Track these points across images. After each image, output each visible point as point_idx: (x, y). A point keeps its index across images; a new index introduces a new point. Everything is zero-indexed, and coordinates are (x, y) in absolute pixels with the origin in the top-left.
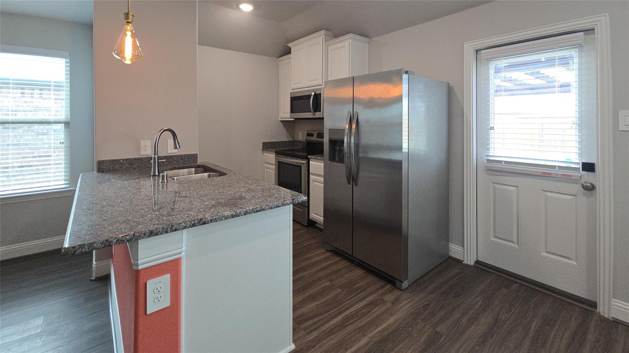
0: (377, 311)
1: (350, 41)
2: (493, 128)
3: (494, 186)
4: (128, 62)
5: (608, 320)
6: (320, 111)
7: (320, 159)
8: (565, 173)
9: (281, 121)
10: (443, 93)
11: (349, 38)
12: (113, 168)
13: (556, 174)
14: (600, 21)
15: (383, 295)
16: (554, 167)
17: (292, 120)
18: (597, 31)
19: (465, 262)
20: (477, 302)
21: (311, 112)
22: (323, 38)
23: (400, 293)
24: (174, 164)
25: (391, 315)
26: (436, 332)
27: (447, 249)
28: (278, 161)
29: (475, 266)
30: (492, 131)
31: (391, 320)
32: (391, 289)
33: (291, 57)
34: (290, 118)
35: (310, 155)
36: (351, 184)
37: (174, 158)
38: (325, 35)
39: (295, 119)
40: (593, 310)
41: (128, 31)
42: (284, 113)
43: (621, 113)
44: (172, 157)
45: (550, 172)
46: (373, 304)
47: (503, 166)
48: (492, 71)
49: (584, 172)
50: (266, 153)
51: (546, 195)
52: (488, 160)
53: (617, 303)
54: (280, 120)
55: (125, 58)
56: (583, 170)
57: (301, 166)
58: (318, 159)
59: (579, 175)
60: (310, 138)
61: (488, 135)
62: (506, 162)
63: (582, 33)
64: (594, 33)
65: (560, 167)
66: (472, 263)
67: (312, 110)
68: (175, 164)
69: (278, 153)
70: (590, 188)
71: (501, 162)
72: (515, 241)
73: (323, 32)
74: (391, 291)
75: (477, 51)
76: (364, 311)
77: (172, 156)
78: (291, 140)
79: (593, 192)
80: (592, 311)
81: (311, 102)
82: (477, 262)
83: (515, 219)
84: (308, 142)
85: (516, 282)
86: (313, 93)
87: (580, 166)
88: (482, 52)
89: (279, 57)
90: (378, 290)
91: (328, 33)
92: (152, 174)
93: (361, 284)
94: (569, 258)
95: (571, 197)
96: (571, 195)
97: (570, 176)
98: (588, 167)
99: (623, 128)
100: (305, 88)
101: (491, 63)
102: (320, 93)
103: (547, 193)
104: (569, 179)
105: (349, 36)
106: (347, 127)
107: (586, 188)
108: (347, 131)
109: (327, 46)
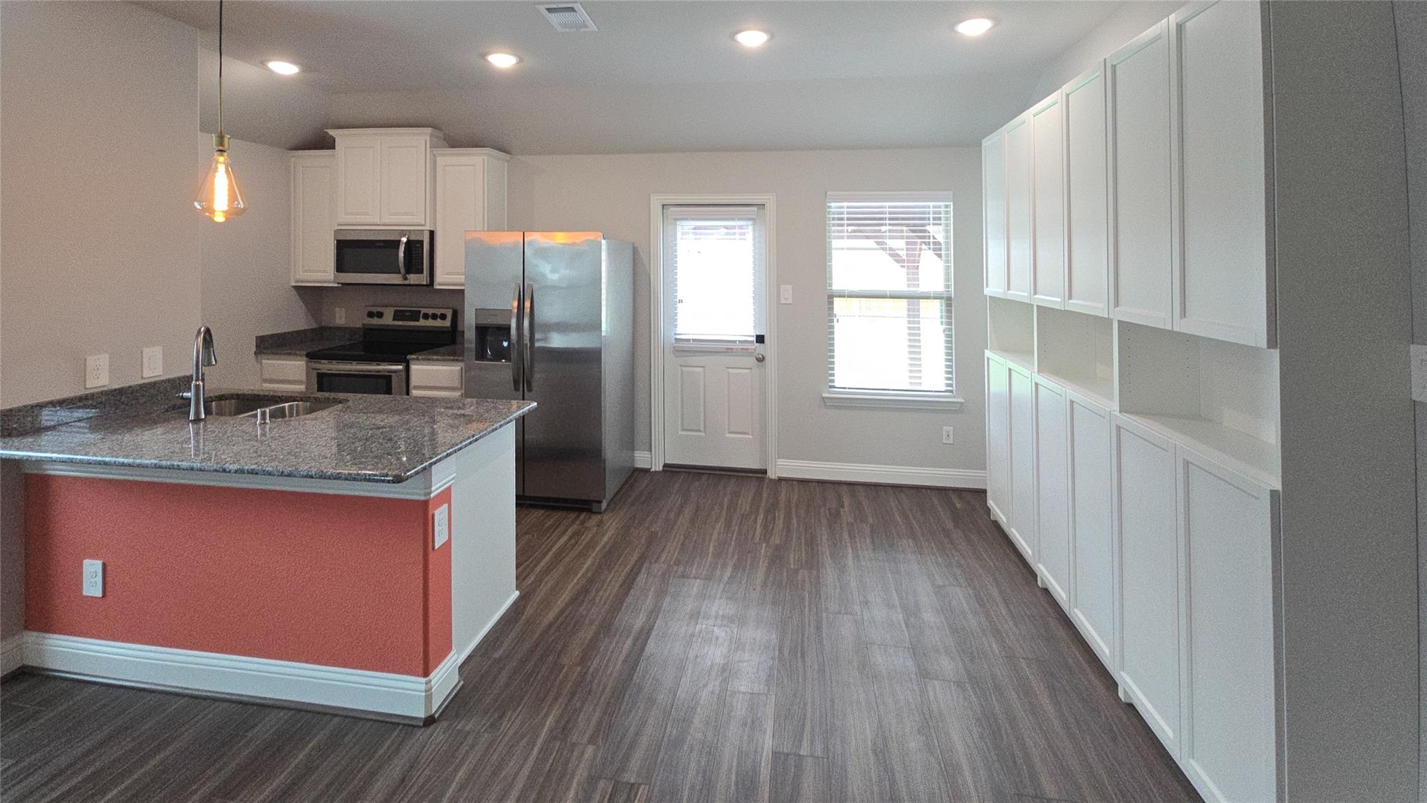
0: (586, 538)
1: (486, 158)
2: (681, 301)
3: (682, 370)
4: (219, 218)
5: (775, 480)
6: (422, 273)
7: (437, 360)
8: (729, 347)
9: (296, 288)
10: (629, 254)
11: (485, 154)
12: (33, 423)
13: (737, 349)
14: (769, 199)
15: (583, 523)
16: (735, 342)
17: (336, 285)
18: (767, 206)
19: (653, 470)
20: (677, 500)
21: (400, 273)
22: (426, 141)
23: (599, 517)
24: (160, 399)
25: (603, 535)
26: (652, 532)
27: (632, 459)
28: (318, 374)
29: (663, 470)
30: (679, 305)
31: (605, 539)
32: (587, 516)
33: (334, 155)
34: (334, 282)
35: (411, 354)
36: (521, 388)
37: (159, 388)
38: (431, 135)
39: (342, 284)
40: (763, 476)
41: (221, 163)
42: (306, 271)
43: (782, 287)
44: (154, 385)
45: (731, 347)
46: (577, 534)
47: (692, 345)
48: (679, 235)
49: (757, 344)
50: (265, 359)
51: (728, 372)
52: (676, 339)
53: (781, 462)
54: (294, 284)
55: (212, 212)
56: (757, 342)
57: (391, 376)
58: (433, 360)
59: (753, 347)
60: (375, 321)
61: (676, 309)
62: (694, 340)
63: (755, 209)
64: (764, 208)
65: (740, 341)
66: (661, 469)
67: (403, 270)
68: (162, 399)
69: (312, 356)
70: (761, 360)
71: (688, 340)
72: (702, 429)
73: (429, 130)
74: (590, 518)
75: (663, 205)
76: (573, 541)
77: (155, 383)
78: (314, 326)
79: (764, 362)
80: (763, 478)
81: (401, 254)
82: (665, 465)
83: (702, 400)
84: (366, 329)
85: (704, 474)
86: (404, 240)
87: (754, 339)
88: (672, 209)
89: (293, 149)
90: (573, 522)
91: (437, 133)
92: (192, 417)
93: (549, 523)
94: (744, 433)
95: (748, 371)
96: (747, 369)
97: (748, 349)
98: (760, 339)
99: (783, 301)
100: (379, 225)
101: (678, 223)
102: (421, 239)
103: (730, 370)
104: (745, 352)
105: (487, 151)
106: (515, 305)
107: (758, 360)
108: (515, 312)
109: (432, 155)
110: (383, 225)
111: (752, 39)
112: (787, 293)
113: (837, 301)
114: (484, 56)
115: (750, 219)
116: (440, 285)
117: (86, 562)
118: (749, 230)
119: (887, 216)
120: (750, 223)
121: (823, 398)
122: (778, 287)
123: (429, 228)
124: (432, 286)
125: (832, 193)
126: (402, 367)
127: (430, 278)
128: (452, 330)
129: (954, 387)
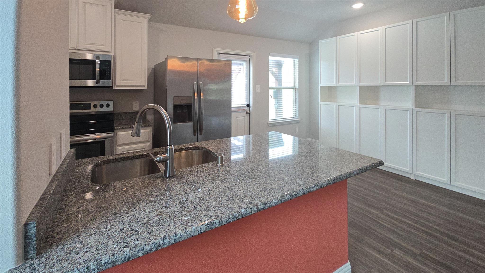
1: (147, 19)
13: (241, 110)
14: (253, 54)
16: (240, 107)
18: (252, 56)
21: (95, 79)
22: (112, 3)
36: (197, 134)
45: (239, 109)
49: (247, 107)
57: (104, 141)
63: (246, 57)
65: (242, 107)
75: (217, 53)
79: (249, 114)
81: (97, 69)
87: (246, 105)
95: (243, 118)
97: (245, 109)
98: (248, 105)
99: (257, 91)
100: (76, 50)
102: (110, 60)
103: (237, 118)
105: (149, 16)
106: (196, 94)
107: (247, 113)
108: (196, 98)
109: (114, 12)
110: (78, 50)
112: (258, 88)
115: (245, 61)
116: (117, 87)
118: (244, 65)
120: (245, 62)
121: (268, 124)
122: (256, 86)
123: (112, 54)
124: (112, 87)
125: (270, 53)
126: (112, 134)
127: (114, 82)
128: (114, 112)
129: (298, 115)
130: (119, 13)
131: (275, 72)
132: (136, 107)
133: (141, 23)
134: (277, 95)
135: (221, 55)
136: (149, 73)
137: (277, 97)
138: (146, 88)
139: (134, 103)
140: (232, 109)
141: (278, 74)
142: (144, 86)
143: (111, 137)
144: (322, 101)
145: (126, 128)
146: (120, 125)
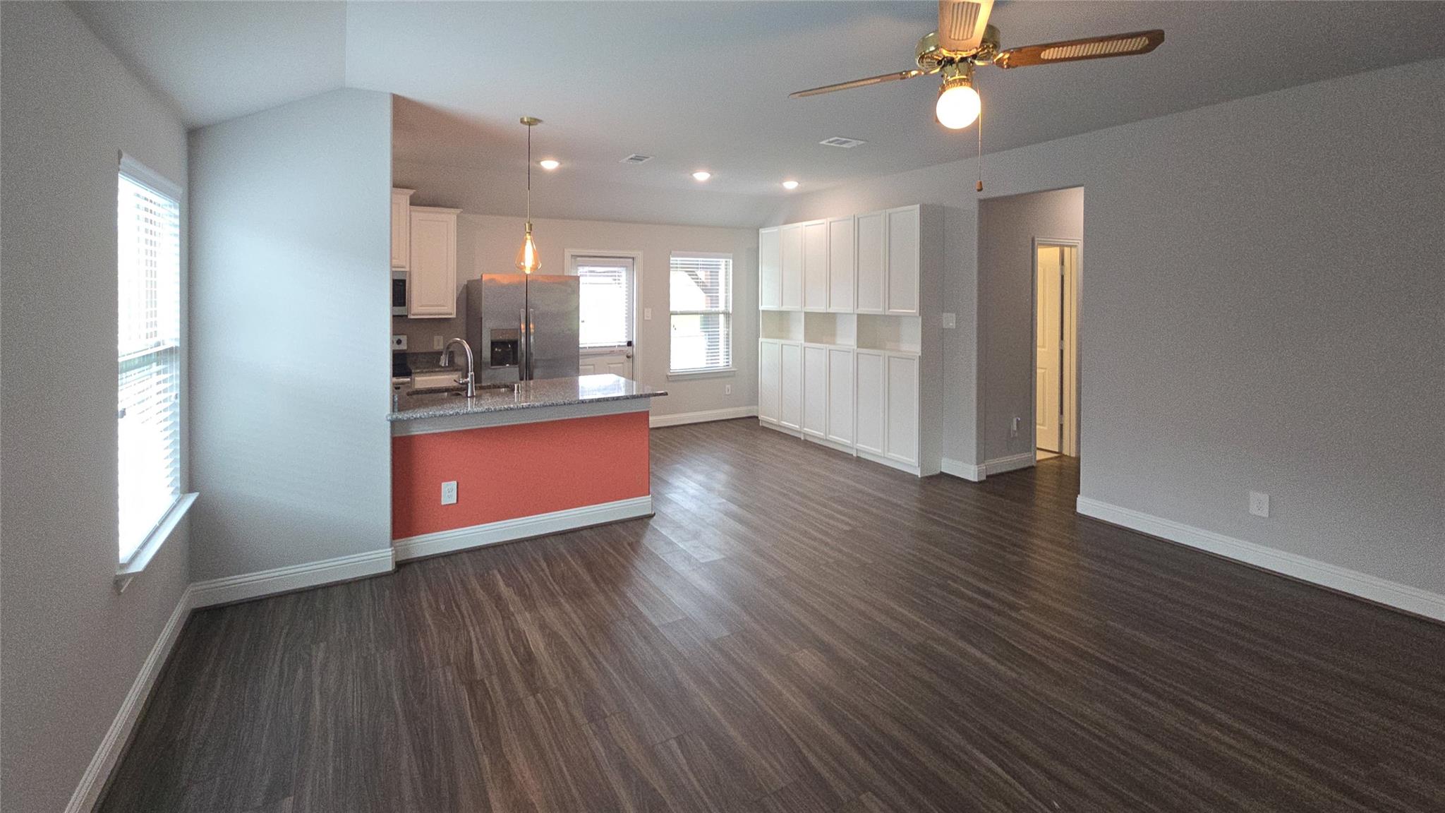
1: (456, 216)
6: (405, 305)
7: (440, 371)
8: (611, 349)
11: (456, 213)
13: (616, 351)
14: (638, 254)
16: (615, 346)
18: (637, 258)
22: (407, 199)
38: (410, 195)
43: (646, 310)
45: (613, 350)
51: (609, 366)
56: (628, 346)
58: (435, 372)
59: (625, 349)
62: (589, 347)
63: (628, 260)
64: (635, 260)
65: (619, 346)
70: (630, 357)
75: (572, 257)
79: (632, 358)
87: (626, 344)
95: (621, 365)
96: (619, 363)
97: (623, 350)
98: (630, 344)
99: (646, 318)
101: (579, 268)
102: (403, 278)
104: (621, 352)
105: (458, 211)
106: (523, 326)
107: (628, 357)
108: (523, 331)
109: (410, 211)
111: (702, 176)
112: (648, 314)
113: (672, 316)
114: (538, 162)
115: (624, 267)
116: (413, 315)
117: (444, 485)
118: (623, 273)
119: (699, 266)
120: (625, 269)
121: (667, 376)
122: (644, 310)
123: (407, 269)
124: (407, 316)
125: (672, 252)
126: (409, 379)
127: (409, 310)
128: (407, 352)
129: (731, 363)
130: (414, 211)
131: (705, 281)
132: (438, 345)
133: (446, 221)
134: (709, 325)
135: (578, 259)
136: (459, 293)
137: (707, 328)
138: (454, 316)
139: (436, 338)
140: (581, 351)
141: (709, 284)
142: (451, 314)
143: (408, 382)
144: (766, 337)
145: (426, 372)
146: (417, 368)
